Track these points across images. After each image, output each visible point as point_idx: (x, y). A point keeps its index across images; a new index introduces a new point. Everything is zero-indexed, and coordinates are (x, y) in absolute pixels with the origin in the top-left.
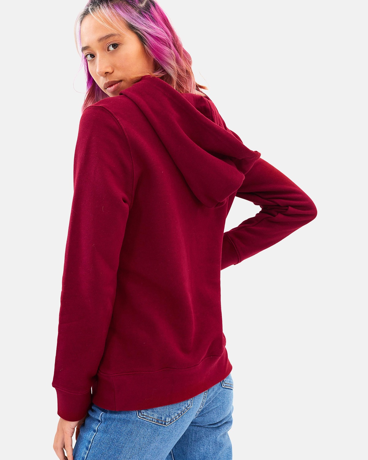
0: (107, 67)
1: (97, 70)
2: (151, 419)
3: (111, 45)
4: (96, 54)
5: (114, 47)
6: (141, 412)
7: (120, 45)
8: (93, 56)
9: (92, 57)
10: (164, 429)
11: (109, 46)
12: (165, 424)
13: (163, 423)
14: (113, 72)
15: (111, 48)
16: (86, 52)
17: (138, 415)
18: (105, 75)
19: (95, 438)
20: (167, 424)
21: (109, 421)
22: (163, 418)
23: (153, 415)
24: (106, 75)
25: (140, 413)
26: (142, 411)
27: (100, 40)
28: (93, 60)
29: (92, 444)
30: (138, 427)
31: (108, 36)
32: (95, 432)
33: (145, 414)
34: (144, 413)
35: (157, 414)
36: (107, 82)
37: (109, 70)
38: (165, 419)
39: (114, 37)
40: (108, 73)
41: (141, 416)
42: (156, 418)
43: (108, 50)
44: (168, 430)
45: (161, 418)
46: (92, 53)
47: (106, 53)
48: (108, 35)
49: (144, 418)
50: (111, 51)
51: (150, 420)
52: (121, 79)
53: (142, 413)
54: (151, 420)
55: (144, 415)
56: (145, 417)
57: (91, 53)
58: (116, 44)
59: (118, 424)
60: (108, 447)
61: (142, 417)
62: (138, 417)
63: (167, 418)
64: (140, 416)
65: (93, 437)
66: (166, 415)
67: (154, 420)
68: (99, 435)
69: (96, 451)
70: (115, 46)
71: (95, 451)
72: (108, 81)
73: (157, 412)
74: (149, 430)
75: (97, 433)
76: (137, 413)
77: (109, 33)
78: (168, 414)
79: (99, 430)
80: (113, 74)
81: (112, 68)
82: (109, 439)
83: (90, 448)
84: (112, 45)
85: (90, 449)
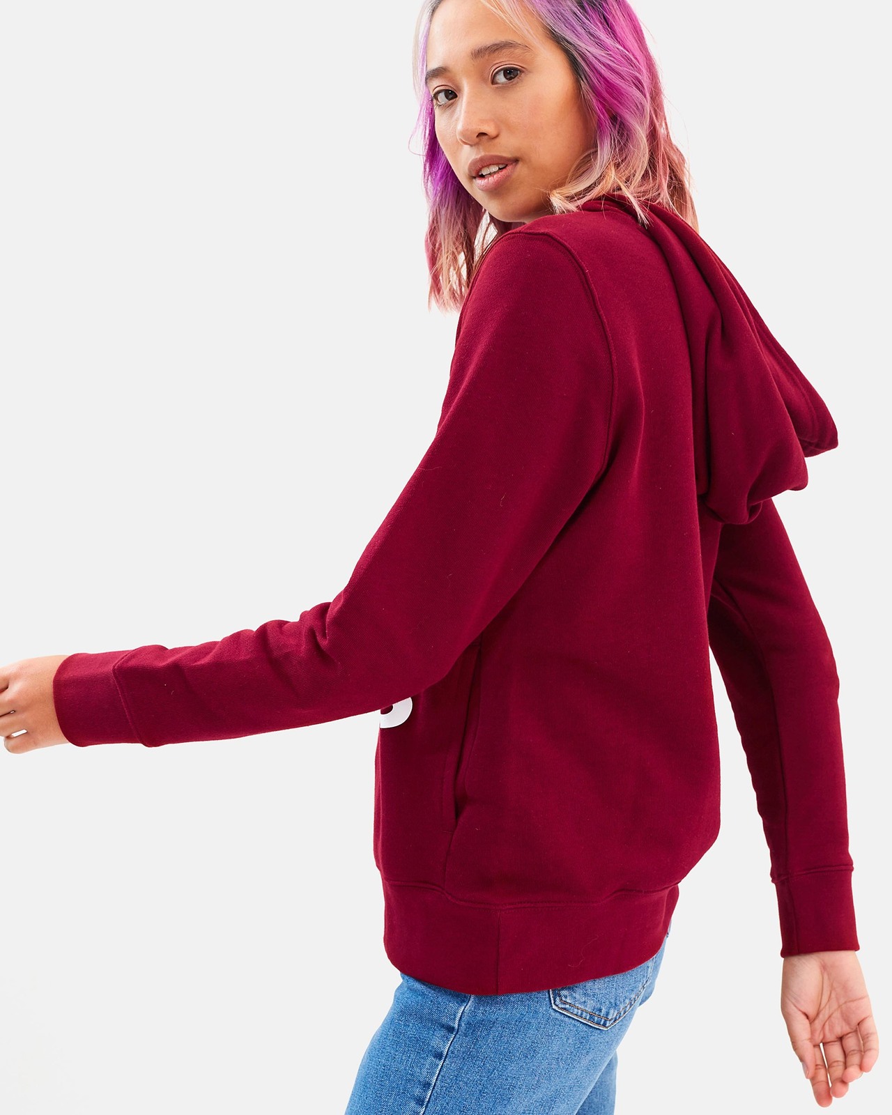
0: (482, 121)
1: (460, 127)
2: (580, 1011)
3: (499, 71)
4: (460, 90)
5: (508, 77)
6: (560, 996)
7: (523, 72)
8: (452, 95)
9: (450, 97)
10: (599, 1036)
11: (497, 73)
12: (604, 1025)
13: (602, 1023)
14: (497, 136)
15: (501, 78)
16: (436, 83)
17: (553, 1002)
18: (477, 140)
19: (442, 1073)
20: (607, 1025)
21: (480, 1027)
22: (604, 1011)
23: (585, 1002)
24: (480, 140)
25: (558, 998)
26: (564, 992)
27: (478, 53)
28: (452, 104)
29: (434, 1088)
30: (549, 1036)
31: (496, 44)
32: (440, 1059)
33: (568, 1001)
34: (566, 997)
35: (592, 1002)
36: (478, 156)
37: (489, 129)
38: (607, 1014)
39: (512, 49)
40: (486, 137)
41: (561, 1006)
42: (590, 1010)
43: (493, 82)
44: (607, 1040)
45: (600, 1010)
46: (451, 86)
47: (488, 89)
48: (497, 42)
49: (565, 1009)
50: (500, 85)
51: (576, 1015)
52: (517, 155)
53: (564, 999)
54: (579, 1014)
55: (565, 1003)
56: (567, 1006)
57: (447, 88)
58: (516, 70)
59: (504, 1033)
60: (478, 1092)
61: (563, 1006)
62: (554, 1007)
63: (612, 1011)
64: (557, 1006)
65: (438, 1072)
66: (610, 1003)
67: (584, 1014)
68: (451, 1065)
69: (447, 1103)
70: (511, 73)
71: (442, 1105)
72: (482, 154)
73: (594, 996)
74: (570, 1041)
75: (447, 1062)
76: (552, 999)
77: (501, 38)
78: (612, 1001)
79: (452, 1053)
80: (497, 140)
81: (497, 127)
82: (482, 1073)
83: (429, 1099)
84: (502, 72)
85: (429, 1102)
